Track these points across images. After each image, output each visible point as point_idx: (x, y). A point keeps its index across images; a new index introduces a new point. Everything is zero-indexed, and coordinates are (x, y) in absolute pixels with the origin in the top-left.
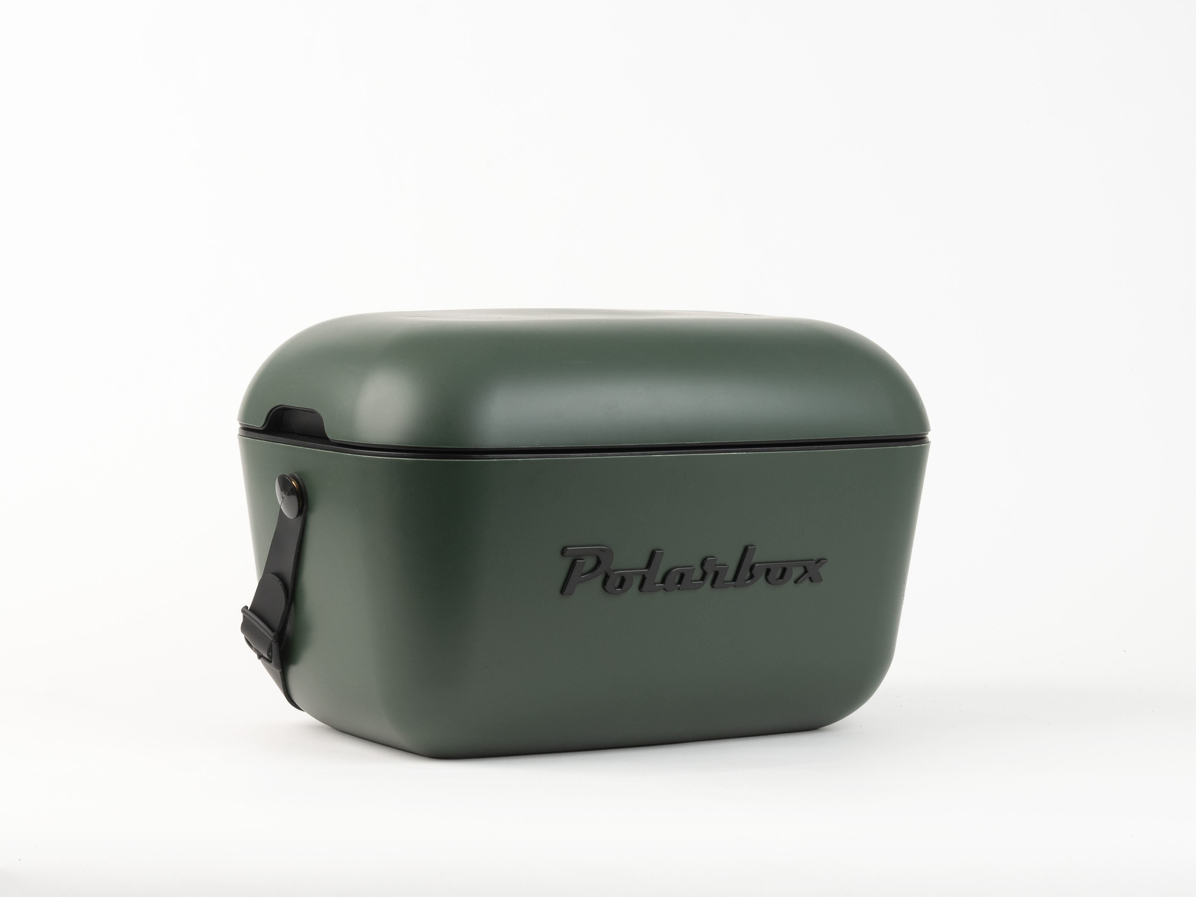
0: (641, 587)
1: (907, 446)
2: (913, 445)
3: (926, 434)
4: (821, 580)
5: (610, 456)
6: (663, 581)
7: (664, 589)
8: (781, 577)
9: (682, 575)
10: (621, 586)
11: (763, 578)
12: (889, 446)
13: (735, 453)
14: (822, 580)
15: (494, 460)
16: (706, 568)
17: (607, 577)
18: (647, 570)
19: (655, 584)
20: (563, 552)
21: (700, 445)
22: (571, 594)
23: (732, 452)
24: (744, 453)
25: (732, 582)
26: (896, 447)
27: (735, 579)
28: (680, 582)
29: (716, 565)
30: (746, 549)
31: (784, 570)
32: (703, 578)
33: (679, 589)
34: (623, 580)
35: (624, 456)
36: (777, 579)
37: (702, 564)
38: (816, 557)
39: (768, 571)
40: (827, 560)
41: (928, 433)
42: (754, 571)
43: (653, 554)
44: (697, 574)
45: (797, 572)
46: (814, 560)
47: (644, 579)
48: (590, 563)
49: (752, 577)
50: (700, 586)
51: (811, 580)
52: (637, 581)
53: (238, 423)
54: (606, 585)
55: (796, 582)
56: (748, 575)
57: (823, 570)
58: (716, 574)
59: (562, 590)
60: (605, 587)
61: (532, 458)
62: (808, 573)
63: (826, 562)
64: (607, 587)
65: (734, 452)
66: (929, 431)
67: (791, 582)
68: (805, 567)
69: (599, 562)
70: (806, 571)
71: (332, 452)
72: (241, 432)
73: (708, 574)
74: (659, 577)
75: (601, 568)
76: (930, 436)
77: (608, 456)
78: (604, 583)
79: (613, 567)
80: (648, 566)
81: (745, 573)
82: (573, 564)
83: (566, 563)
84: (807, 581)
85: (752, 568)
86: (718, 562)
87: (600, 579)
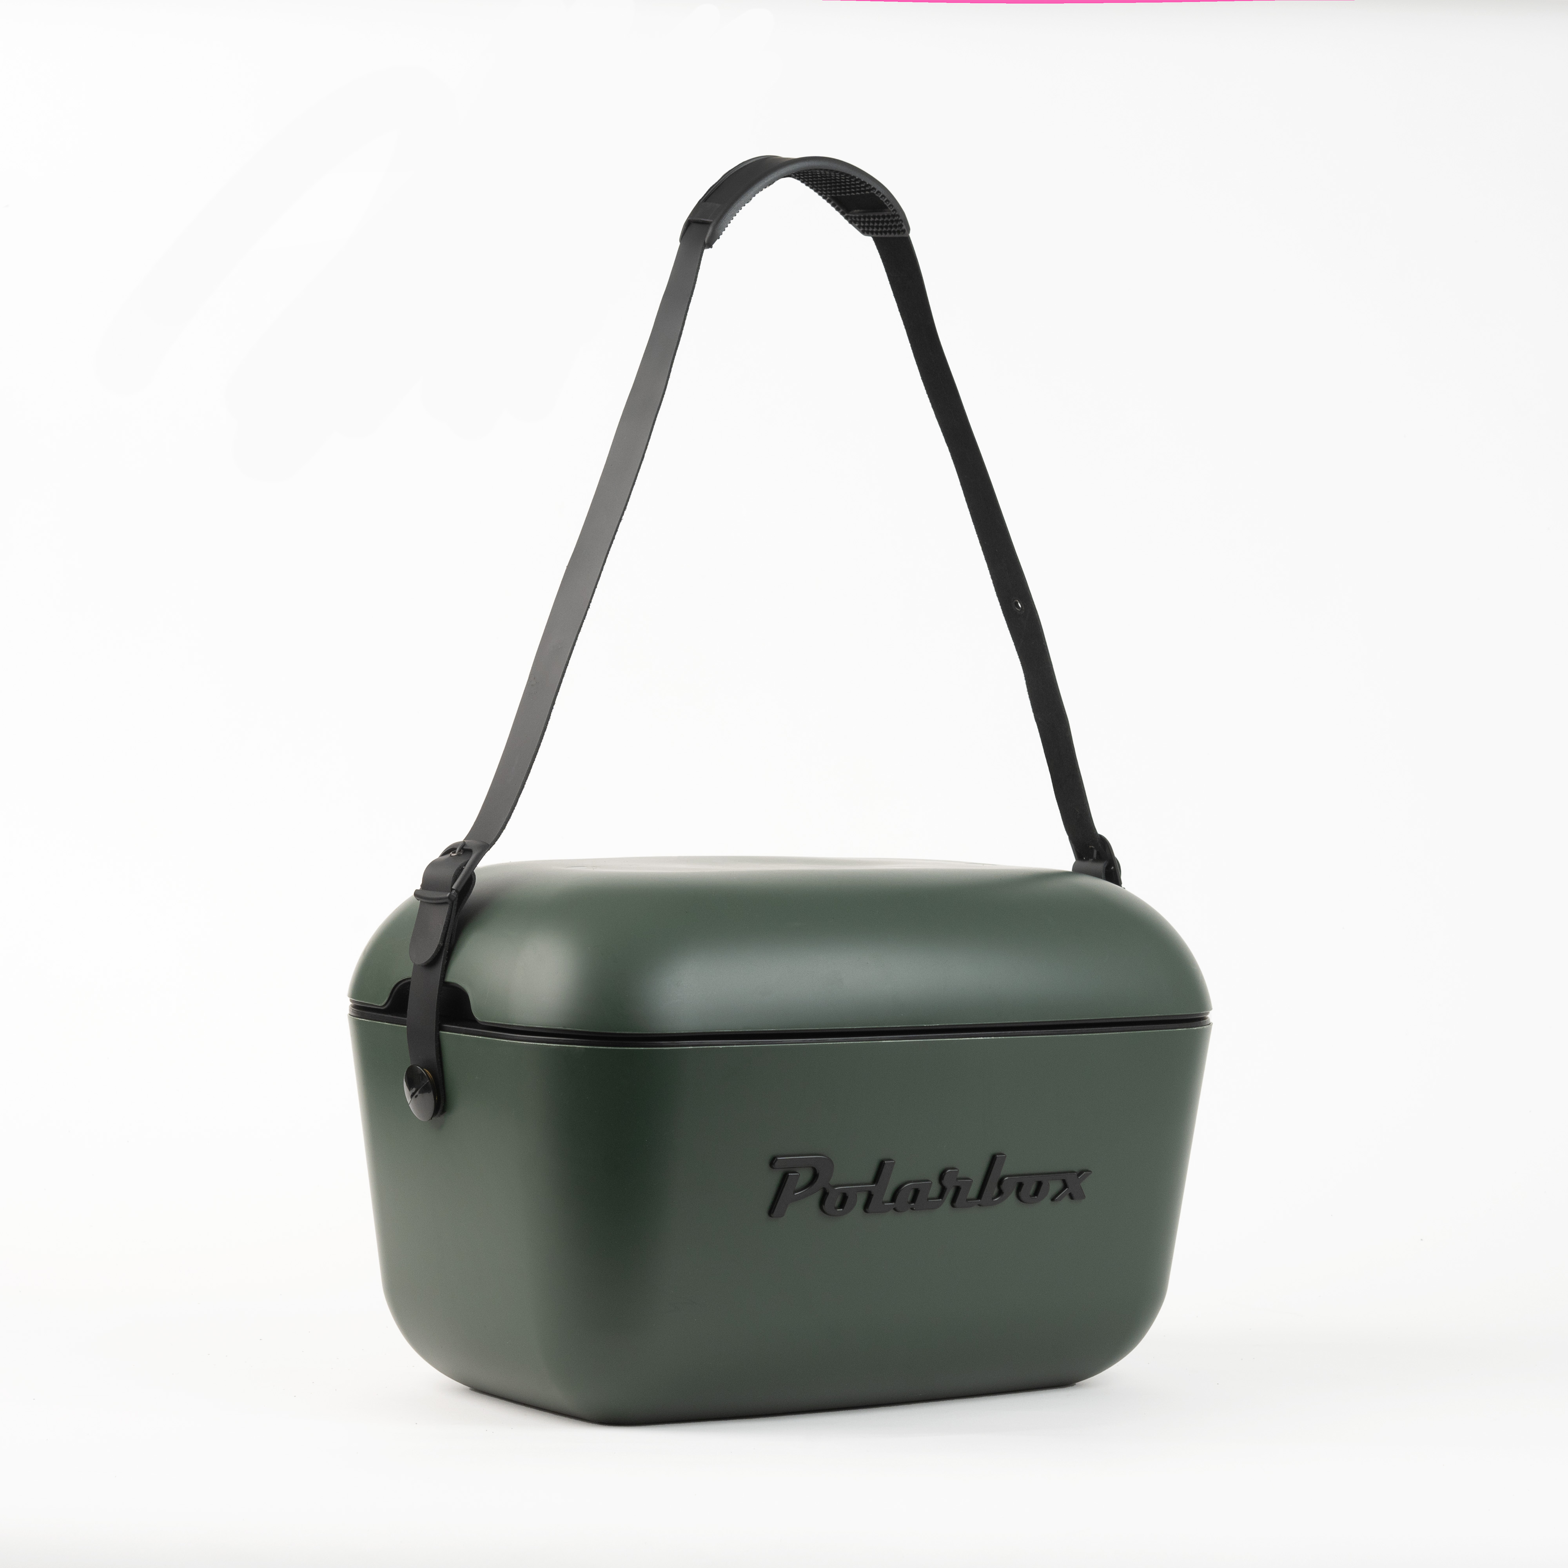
0: (866, 1207)
1: (1187, 1028)
2: (1194, 1027)
3: (1207, 1014)
4: (1083, 1197)
5: (831, 1042)
6: (893, 1199)
7: (895, 1209)
8: (1036, 1193)
9: (916, 1192)
10: (842, 1205)
11: (1013, 1196)
12: (1165, 1029)
13: (982, 1038)
14: (1085, 1197)
15: (690, 1047)
16: (945, 1182)
17: (825, 1194)
18: (874, 1185)
19: (883, 1203)
20: (772, 1162)
21: (939, 1028)
22: (782, 1217)
23: (978, 1037)
24: (993, 1038)
25: (976, 1200)
26: (1175, 1030)
27: (979, 1196)
28: (914, 1200)
29: (958, 1179)
30: (993, 1158)
31: (1039, 1184)
32: (941, 1195)
33: (912, 1209)
34: (845, 1197)
35: (848, 1041)
36: (1031, 1196)
37: (942, 1176)
38: (1077, 1168)
39: (1020, 1186)
40: (1090, 1171)
41: (1209, 1013)
42: (1003, 1187)
43: (881, 1165)
44: (935, 1190)
45: (1055, 1186)
46: (1075, 1172)
47: (870, 1196)
48: (805, 1176)
49: (1000, 1193)
50: (938, 1206)
51: (1071, 1197)
52: (861, 1198)
53: (349, 999)
54: (824, 1205)
55: (1053, 1199)
56: (996, 1191)
57: (1087, 1185)
58: (958, 1189)
59: (771, 1211)
60: (823, 1206)
61: (736, 1045)
62: (1068, 1188)
63: (1090, 1174)
64: (826, 1207)
65: (980, 1037)
66: (1211, 1009)
67: (1047, 1200)
68: (1064, 1181)
69: (815, 1176)
70: (1065, 1186)
71: (480, 1037)
72: (353, 1012)
73: (947, 1190)
74: (888, 1195)
75: (819, 1183)
76: (1212, 1016)
77: (829, 1042)
78: (822, 1202)
79: (833, 1181)
80: (876, 1180)
81: (992, 1188)
82: (785, 1177)
83: (775, 1177)
84: (1067, 1199)
85: (1001, 1182)
86: (959, 1176)
87: (816, 1197)
